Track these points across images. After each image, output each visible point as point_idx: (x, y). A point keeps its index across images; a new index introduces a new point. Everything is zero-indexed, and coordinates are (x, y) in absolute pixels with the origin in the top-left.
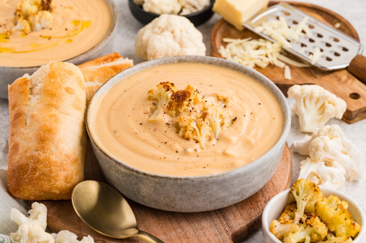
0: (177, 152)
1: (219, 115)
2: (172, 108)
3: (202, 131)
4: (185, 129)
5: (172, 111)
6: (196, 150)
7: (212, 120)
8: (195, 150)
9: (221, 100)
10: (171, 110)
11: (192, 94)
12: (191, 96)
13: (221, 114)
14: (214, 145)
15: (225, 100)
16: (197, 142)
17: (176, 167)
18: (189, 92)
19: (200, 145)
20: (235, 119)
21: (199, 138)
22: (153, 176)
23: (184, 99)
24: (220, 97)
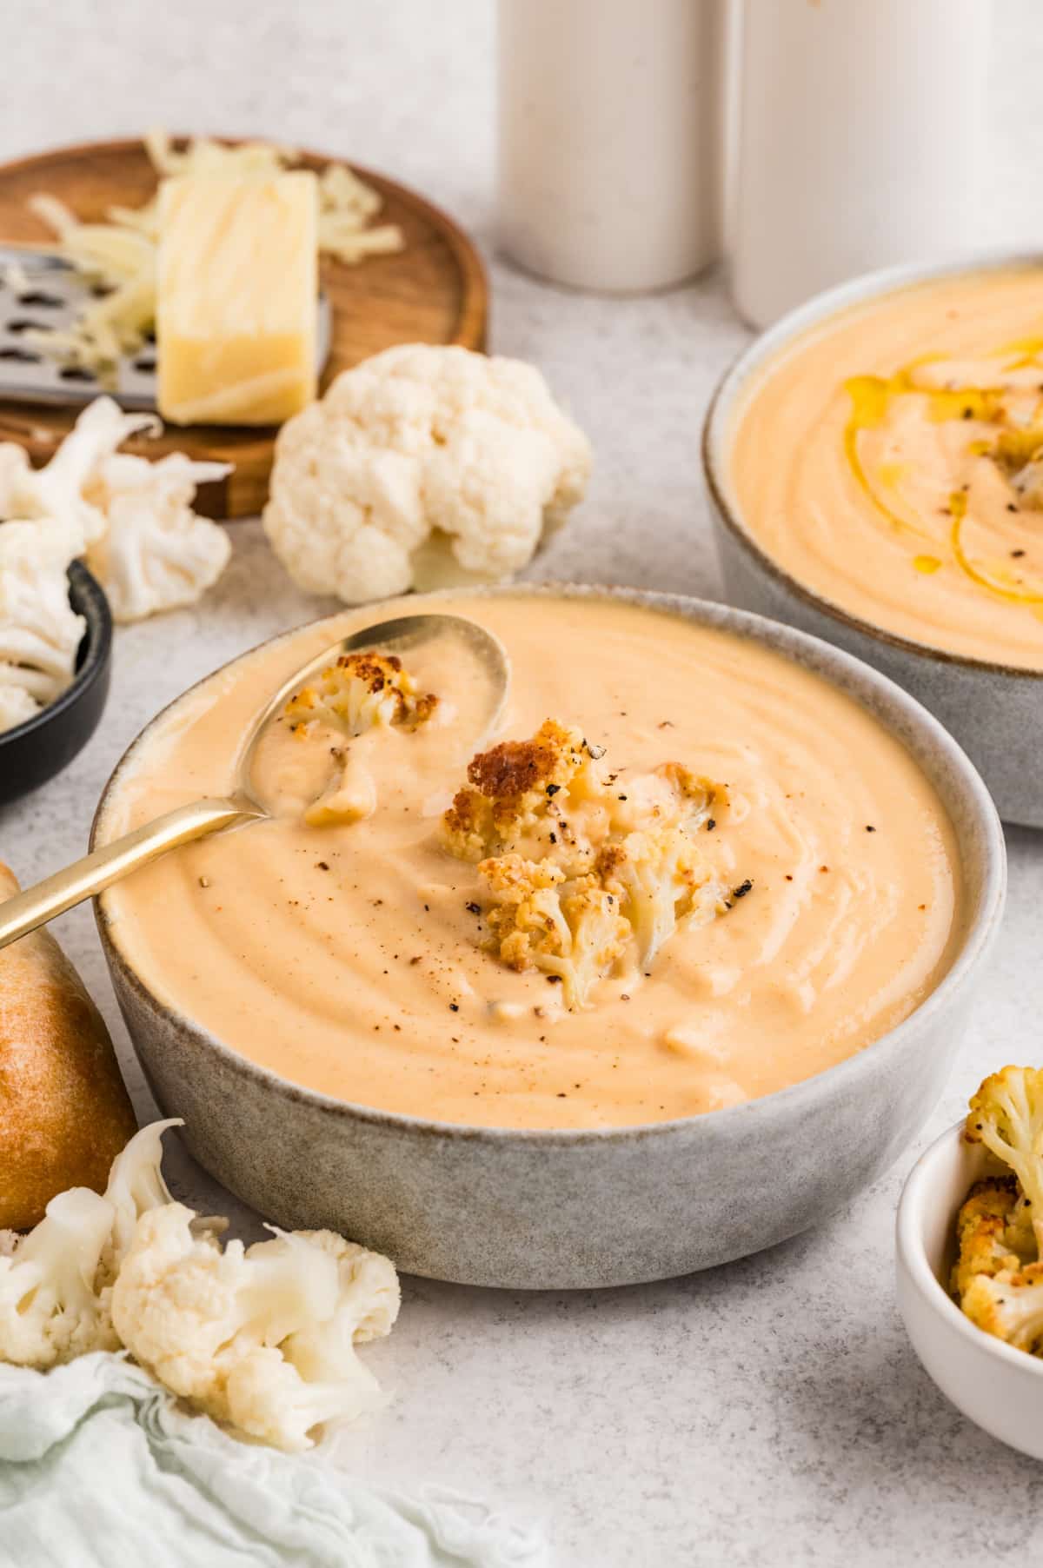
0: (455, 1008)
1: (672, 868)
2: (467, 822)
3: (582, 932)
4: (508, 916)
5: (467, 837)
6: (541, 1012)
7: (639, 886)
8: (537, 1011)
9: (699, 793)
10: (466, 829)
11: (561, 762)
12: (557, 768)
13: (687, 865)
14: (625, 998)
15: (712, 797)
16: (553, 979)
17: (438, 1076)
18: (551, 754)
19: (565, 990)
20: (743, 891)
21: (565, 965)
22: (328, 1106)
23: (525, 785)
24: (695, 780)
